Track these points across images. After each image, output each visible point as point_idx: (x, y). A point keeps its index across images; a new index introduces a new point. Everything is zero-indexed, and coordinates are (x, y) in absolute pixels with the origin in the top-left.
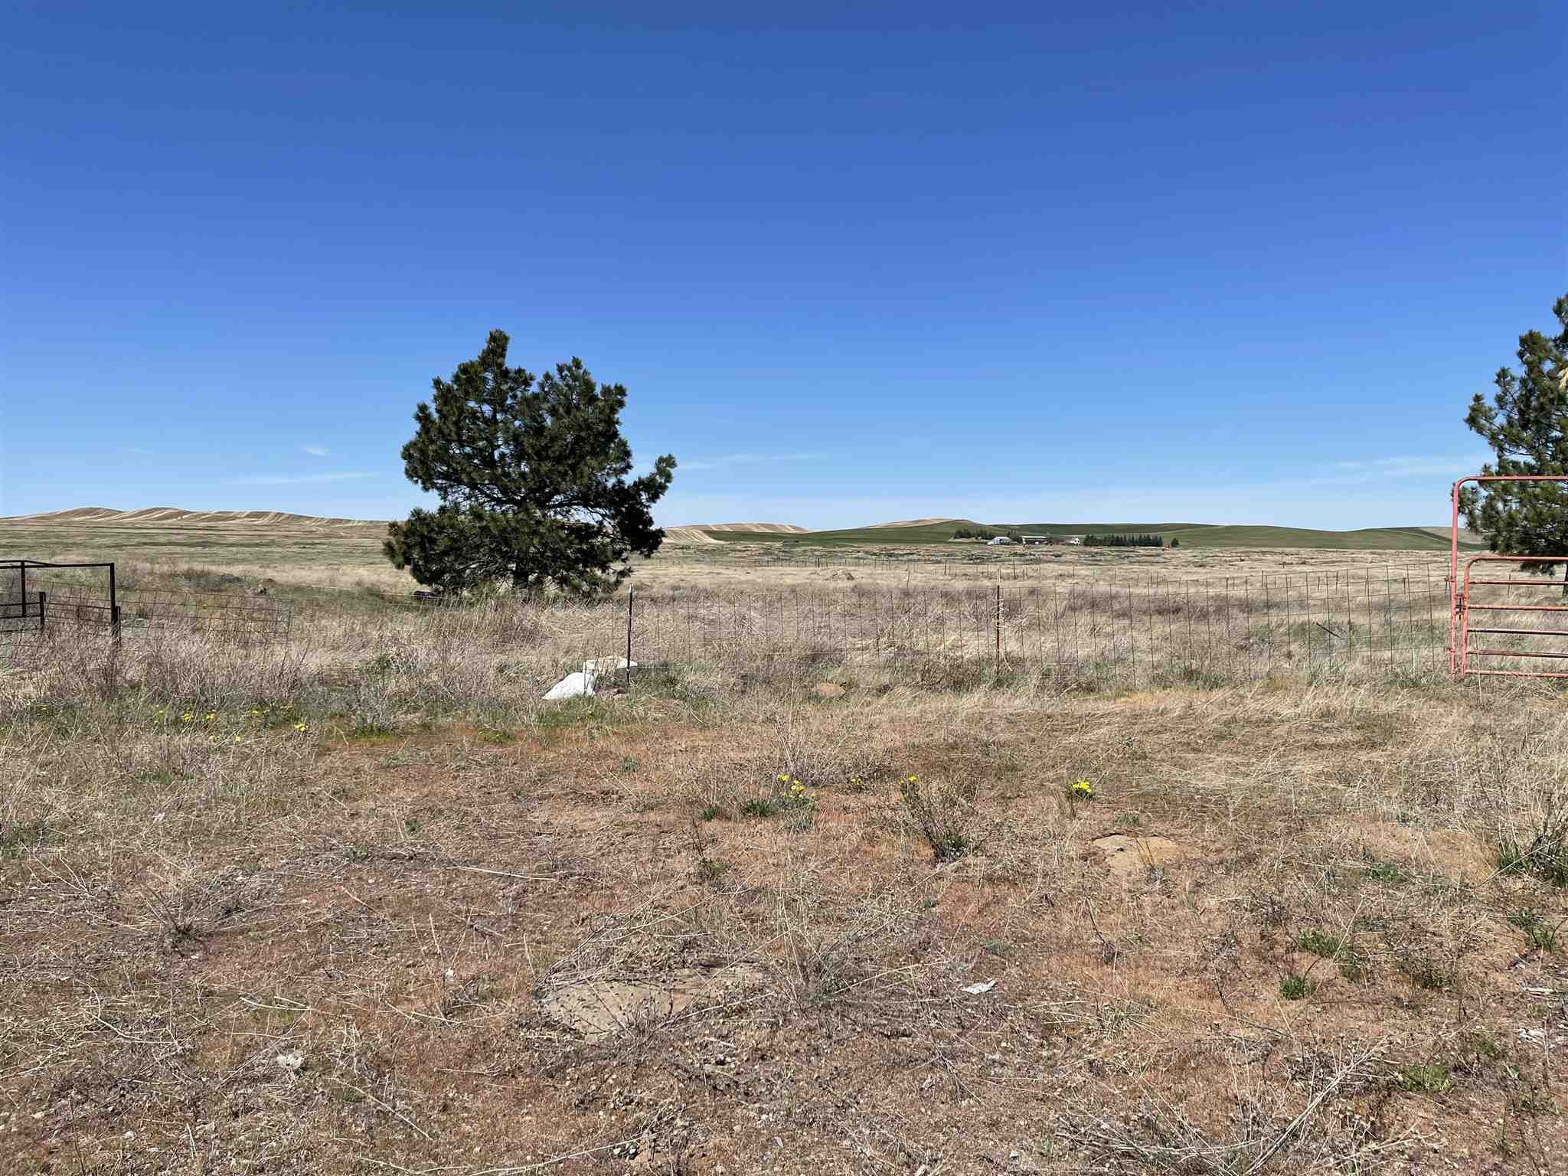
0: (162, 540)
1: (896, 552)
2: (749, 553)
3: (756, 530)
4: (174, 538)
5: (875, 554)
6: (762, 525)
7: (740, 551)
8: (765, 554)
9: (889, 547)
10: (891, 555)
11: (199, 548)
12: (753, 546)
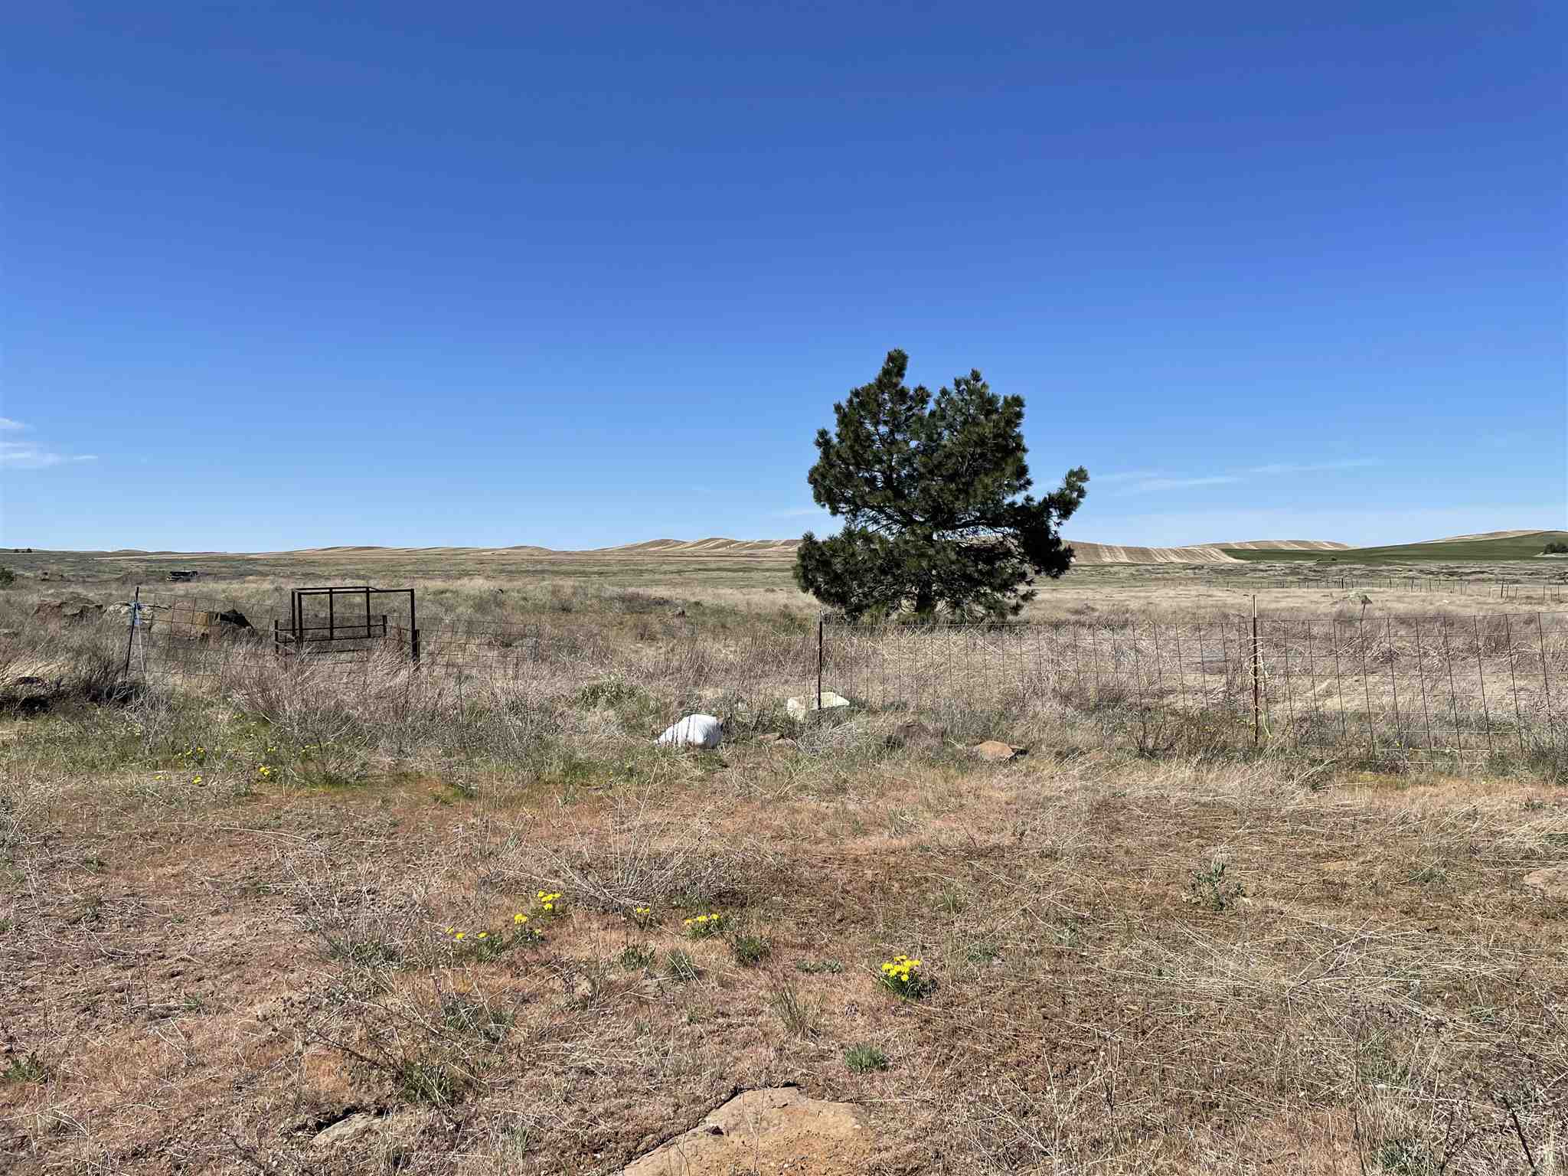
0: (713, 566)
1: (1460, 570)
2: (1271, 573)
3: (1286, 548)
4: (722, 565)
5: (1432, 573)
6: (1295, 542)
7: (1262, 571)
8: (1292, 574)
9: (1452, 564)
10: (1452, 574)
11: (741, 573)
12: (1279, 565)
